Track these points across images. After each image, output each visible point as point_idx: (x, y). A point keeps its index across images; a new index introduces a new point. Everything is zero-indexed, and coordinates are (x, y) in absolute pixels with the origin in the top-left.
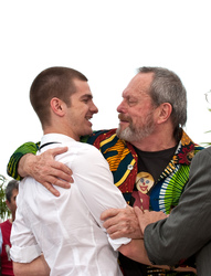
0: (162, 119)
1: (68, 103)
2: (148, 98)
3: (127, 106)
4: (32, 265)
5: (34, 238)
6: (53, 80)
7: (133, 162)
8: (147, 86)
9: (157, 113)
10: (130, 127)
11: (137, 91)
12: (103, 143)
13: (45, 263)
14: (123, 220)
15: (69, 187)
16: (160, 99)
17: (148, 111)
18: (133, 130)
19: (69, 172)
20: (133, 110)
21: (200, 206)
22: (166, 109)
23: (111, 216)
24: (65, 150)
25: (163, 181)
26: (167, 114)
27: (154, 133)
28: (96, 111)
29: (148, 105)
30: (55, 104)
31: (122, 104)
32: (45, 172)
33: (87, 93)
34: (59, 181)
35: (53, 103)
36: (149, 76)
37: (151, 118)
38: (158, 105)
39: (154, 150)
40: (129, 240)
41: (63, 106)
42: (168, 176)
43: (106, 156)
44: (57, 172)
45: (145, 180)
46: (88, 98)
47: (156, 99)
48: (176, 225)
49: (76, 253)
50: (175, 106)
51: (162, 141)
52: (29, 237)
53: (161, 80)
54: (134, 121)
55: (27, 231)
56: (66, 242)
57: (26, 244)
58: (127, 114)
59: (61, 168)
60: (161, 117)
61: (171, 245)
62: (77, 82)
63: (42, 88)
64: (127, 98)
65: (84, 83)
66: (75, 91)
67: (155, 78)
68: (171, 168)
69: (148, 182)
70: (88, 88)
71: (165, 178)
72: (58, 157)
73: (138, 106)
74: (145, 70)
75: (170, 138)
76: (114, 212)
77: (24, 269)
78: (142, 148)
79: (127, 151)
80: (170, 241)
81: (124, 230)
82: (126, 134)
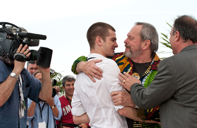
0: (145, 48)
1: (104, 40)
2: (139, 37)
3: (129, 41)
4: (82, 117)
5: (82, 104)
6: (99, 28)
7: (131, 68)
8: (139, 31)
9: (143, 44)
10: (130, 51)
11: (134, 33)
12: (117, 59)
13: (88, 116)
14: (120, 97)
15: (100, 79)
16: (145, 38)
17: (138, 43)
18: (131, 52)
19: (101, 72)
20: (131, 43)
21: (162, 85)
22: (148, 43)
23: (115, 95)
24: (101, 61)
25: (143, 77)
26: (148, 45)
27: (141, 54)
28: (117, 47)
29: (139, 40)
30: (98, 39)
31: (127, 39)
32: (90, 70)
33: (114, 37)
34: (96, 76)
35: (97, 39)
36: (140, 27)
37: (140, 47)
38: (144, 41)
39: (140, 62)
40: (123, 107)
41: (102, 41)
42: (146, 75)
43: (118, 65)
44: (95, 71)
45: (136, 76)
46: (114, 39)
47: (143, 38)
48: (150, 93)
49: (103, 111)
50: (152, 41)
51: (144, 58)
52: (80, 103)
53: (146, 29)
54: (132, 48)
55: (79, 100)
56: (98, 105)
57: (79, 107)
58: (129, 45)
59: (98, 70)
60: (145, 46)
61: (146, 103)
62: (110, 31)
63: (93, 31)
64: (129, 36)
65: (114, 32)
66: (108, 35)
67: (143, 28)
68: (148, 71)
69: (137, 77)
70: (115, 35)
71: (145, 76)
72: (97, 64)
73: (134, 41)
74: (139, 24)
75: (149, 57)
76: (116, 93)
77: (78, 119)
78: (135, 61)
79: (128, 63)
80: (146, 101)
81: (120, 102)
82: (128, 54)
